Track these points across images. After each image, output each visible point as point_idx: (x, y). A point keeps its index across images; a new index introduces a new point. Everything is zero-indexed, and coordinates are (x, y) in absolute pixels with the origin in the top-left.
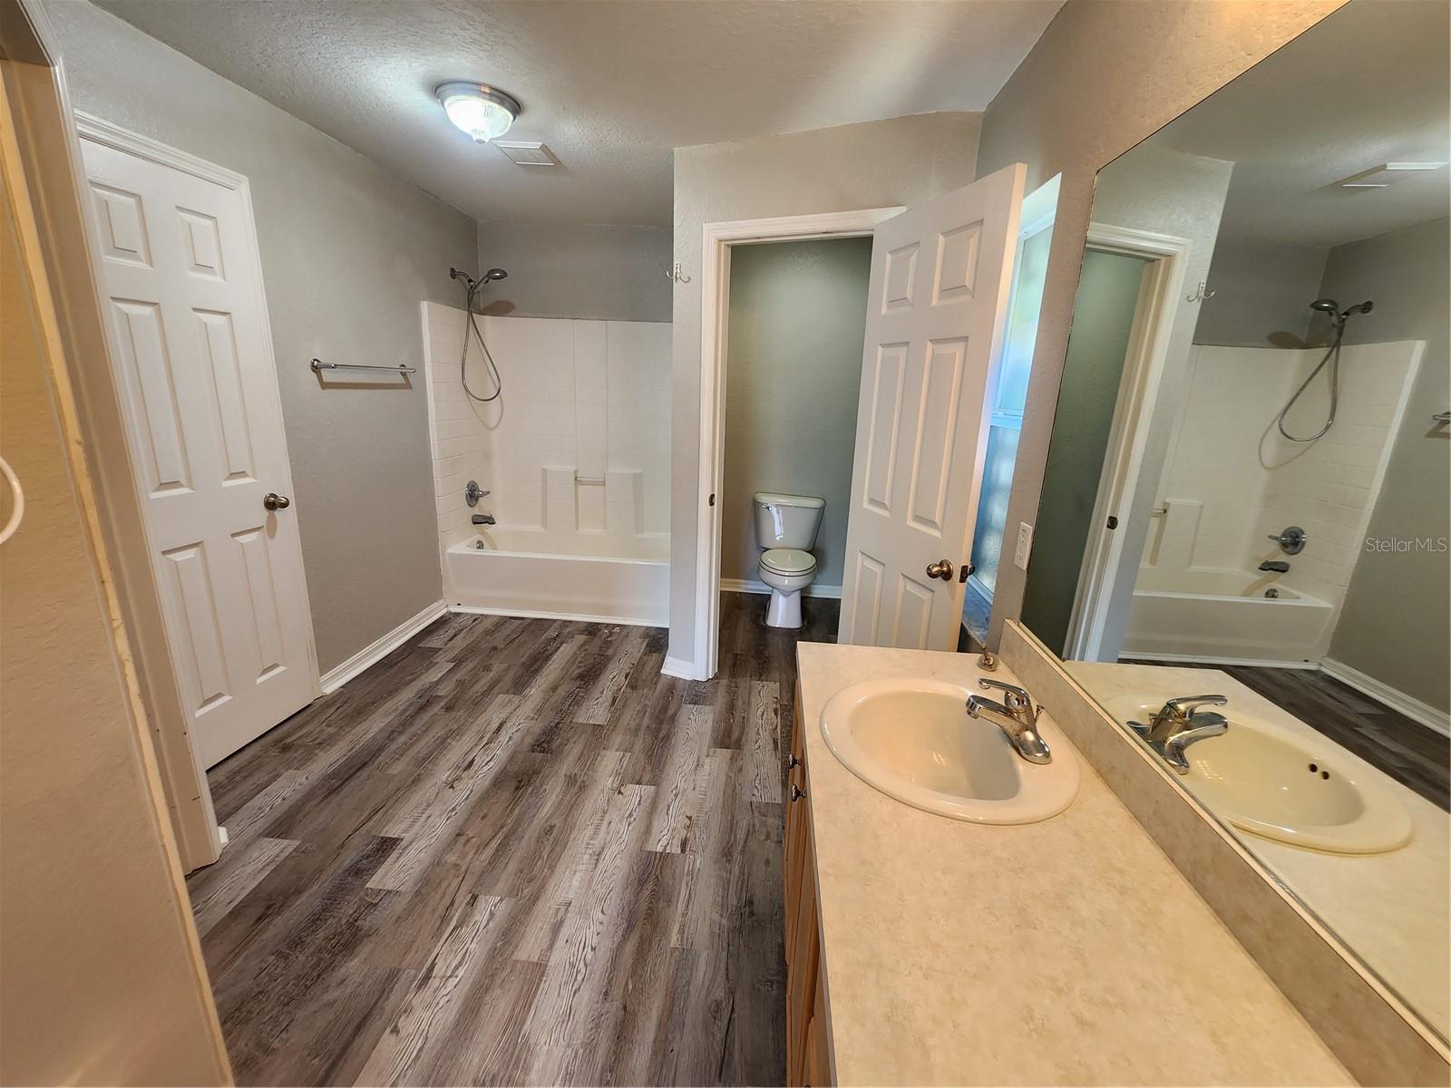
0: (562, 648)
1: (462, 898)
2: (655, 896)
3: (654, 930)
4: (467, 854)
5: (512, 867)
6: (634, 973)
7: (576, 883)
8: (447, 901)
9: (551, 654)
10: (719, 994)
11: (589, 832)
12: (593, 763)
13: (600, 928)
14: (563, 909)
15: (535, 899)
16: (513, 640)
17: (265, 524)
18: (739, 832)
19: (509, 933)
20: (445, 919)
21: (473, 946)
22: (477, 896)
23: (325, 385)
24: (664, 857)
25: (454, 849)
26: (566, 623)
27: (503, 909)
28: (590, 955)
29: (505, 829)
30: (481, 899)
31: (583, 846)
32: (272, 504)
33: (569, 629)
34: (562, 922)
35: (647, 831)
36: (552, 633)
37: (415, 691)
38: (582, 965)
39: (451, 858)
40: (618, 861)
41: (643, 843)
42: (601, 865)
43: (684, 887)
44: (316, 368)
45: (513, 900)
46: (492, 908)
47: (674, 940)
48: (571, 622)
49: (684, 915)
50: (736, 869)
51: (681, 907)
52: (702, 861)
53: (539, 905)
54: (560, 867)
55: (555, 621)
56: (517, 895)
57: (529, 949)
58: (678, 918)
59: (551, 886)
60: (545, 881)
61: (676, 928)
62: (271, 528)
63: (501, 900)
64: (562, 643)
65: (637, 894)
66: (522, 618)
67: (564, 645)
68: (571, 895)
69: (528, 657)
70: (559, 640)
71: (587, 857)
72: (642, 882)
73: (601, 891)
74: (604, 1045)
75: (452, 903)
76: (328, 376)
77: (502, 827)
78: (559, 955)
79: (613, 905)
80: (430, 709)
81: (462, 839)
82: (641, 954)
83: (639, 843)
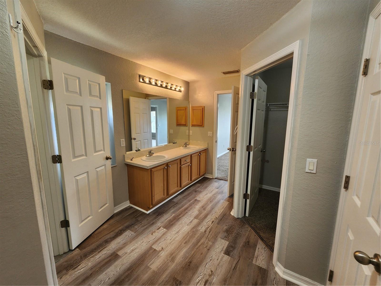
1: (207, 232)
2: (172, 221)
3: (175, 217)
4: (206, 243)
5: (196, 236)
6: (182, 213)
7: (185, 228)
8: (211, 233)
10: (172, 208)
11: (177, 239)
12: (163, 265)
13: (184, 220)
14: (189, 225)
15: (193, 228)
18: (146, 227)
19: (199, 224)
20: (211, 230)
21: (206, 224)
22: (204, 232)
24: (165, 227)
25: (210, 246)
27: (200, 228)
28: (187, 217)
29: (197, 247)
30: (204, 231)
31: (180, 236)
34: (190, 222)
35: (164, 234)
38: (189, 217)
39: (210, 243)
40: (174, 230)
41: (167, 232)
42: (178, 230)
43: (166, 221)
45: (197, 229)
46: (202, 229)
47: (174, 215)
49: (169, 217)
50: (154, 221)
51: (169, 218)
52: (159, 224)
53: (193, 227)
54: (186, 233)
56: (197, 230)
57: (196, 221)
58: (171, 217)
59: (189, 230)
60: (190, 231)
61: (172, 216)
63: (200, 230)
65: (175, 223)
68: (187, 226)
71: (180, 233)
72: (172, 224)
73: (181, 225)
74: (189, 208)
75: (209, 232)
77: (197, 248)
78: (192, 219)
79: (180, 222)
81: (208, 248)
82: (180, 215)
83: (168, 232)
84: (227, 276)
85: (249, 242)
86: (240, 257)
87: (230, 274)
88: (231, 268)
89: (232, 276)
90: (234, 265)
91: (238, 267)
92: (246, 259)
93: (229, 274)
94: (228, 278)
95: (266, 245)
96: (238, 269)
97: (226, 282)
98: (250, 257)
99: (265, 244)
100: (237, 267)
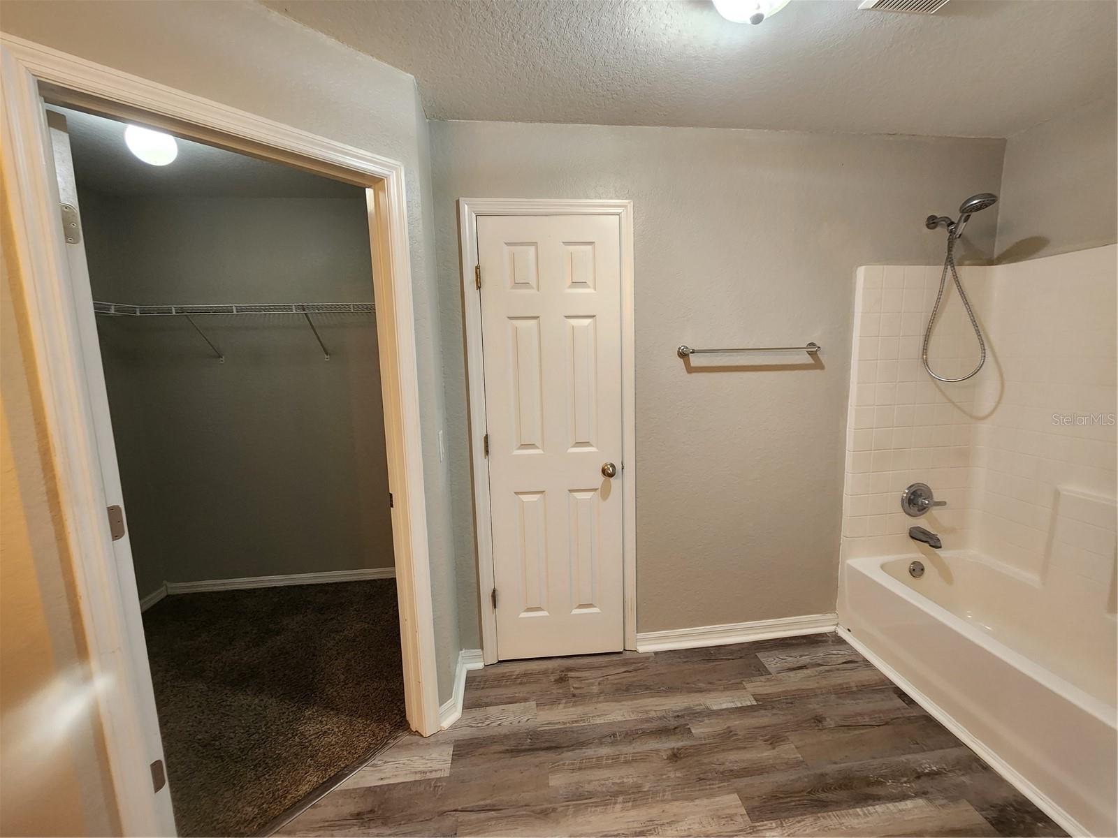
0: (909, 804)
9: (877, 799)
16: (858, 726)
17: (600, 487)
23: (691, 370)
26: (976, 764)
32: (608, 473)
33: (966, 779)
36: (927, 761)
37: (686, 705)
44: (683, 355)
48: (986, 768)
55: (958, 743)
62: (605, 492)
64: (924, 794)
66: (910, 702)
67: (920, 802)
69: (839, 772)
70: (925, 784)
76: (695, 361)
80: (664, 740)
84: (530, 816)
85: (358, 814)
86: (442, 814)
87: (517, 811)
88: (497, 818)
89: (520, 805)
90: (482, 815)
91: (482, 803)
92: (441, 795)
93: (518, 813)
94: (532, 811)
95: (362, 763)
96: (488, 802)
97: (546, 811)
98: (427, 788)
99: (358, 767)
100: (486, 806)
